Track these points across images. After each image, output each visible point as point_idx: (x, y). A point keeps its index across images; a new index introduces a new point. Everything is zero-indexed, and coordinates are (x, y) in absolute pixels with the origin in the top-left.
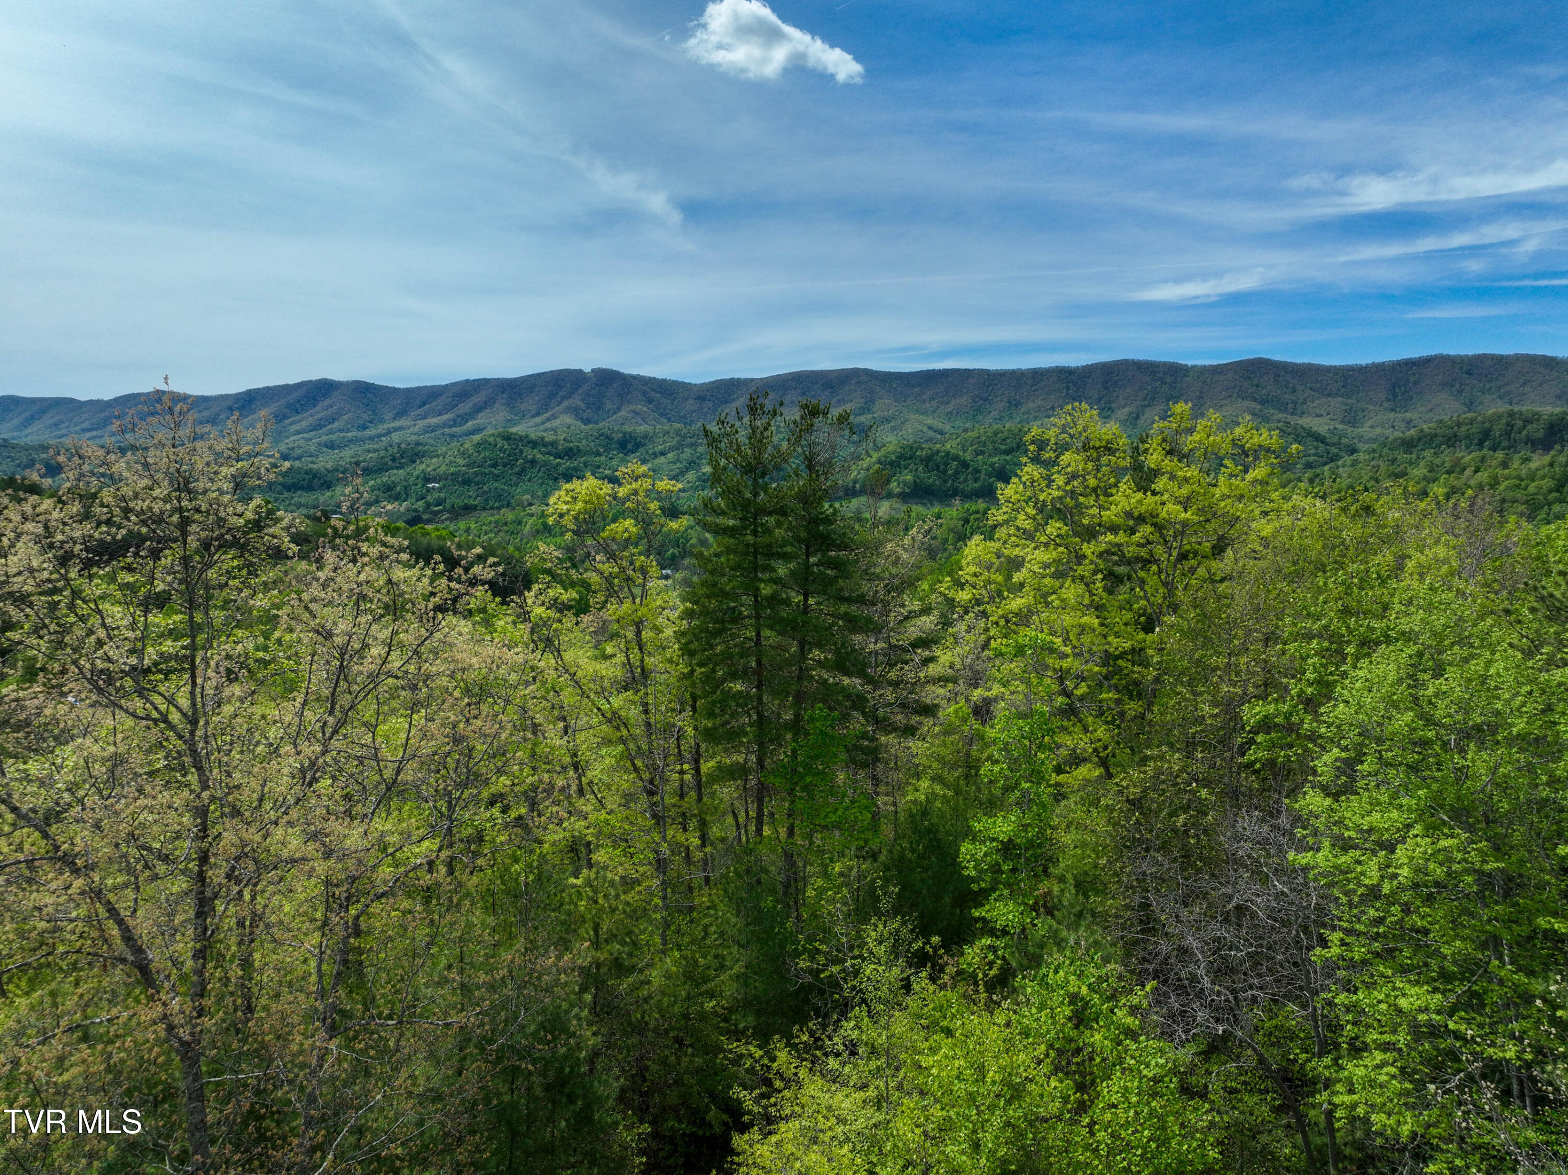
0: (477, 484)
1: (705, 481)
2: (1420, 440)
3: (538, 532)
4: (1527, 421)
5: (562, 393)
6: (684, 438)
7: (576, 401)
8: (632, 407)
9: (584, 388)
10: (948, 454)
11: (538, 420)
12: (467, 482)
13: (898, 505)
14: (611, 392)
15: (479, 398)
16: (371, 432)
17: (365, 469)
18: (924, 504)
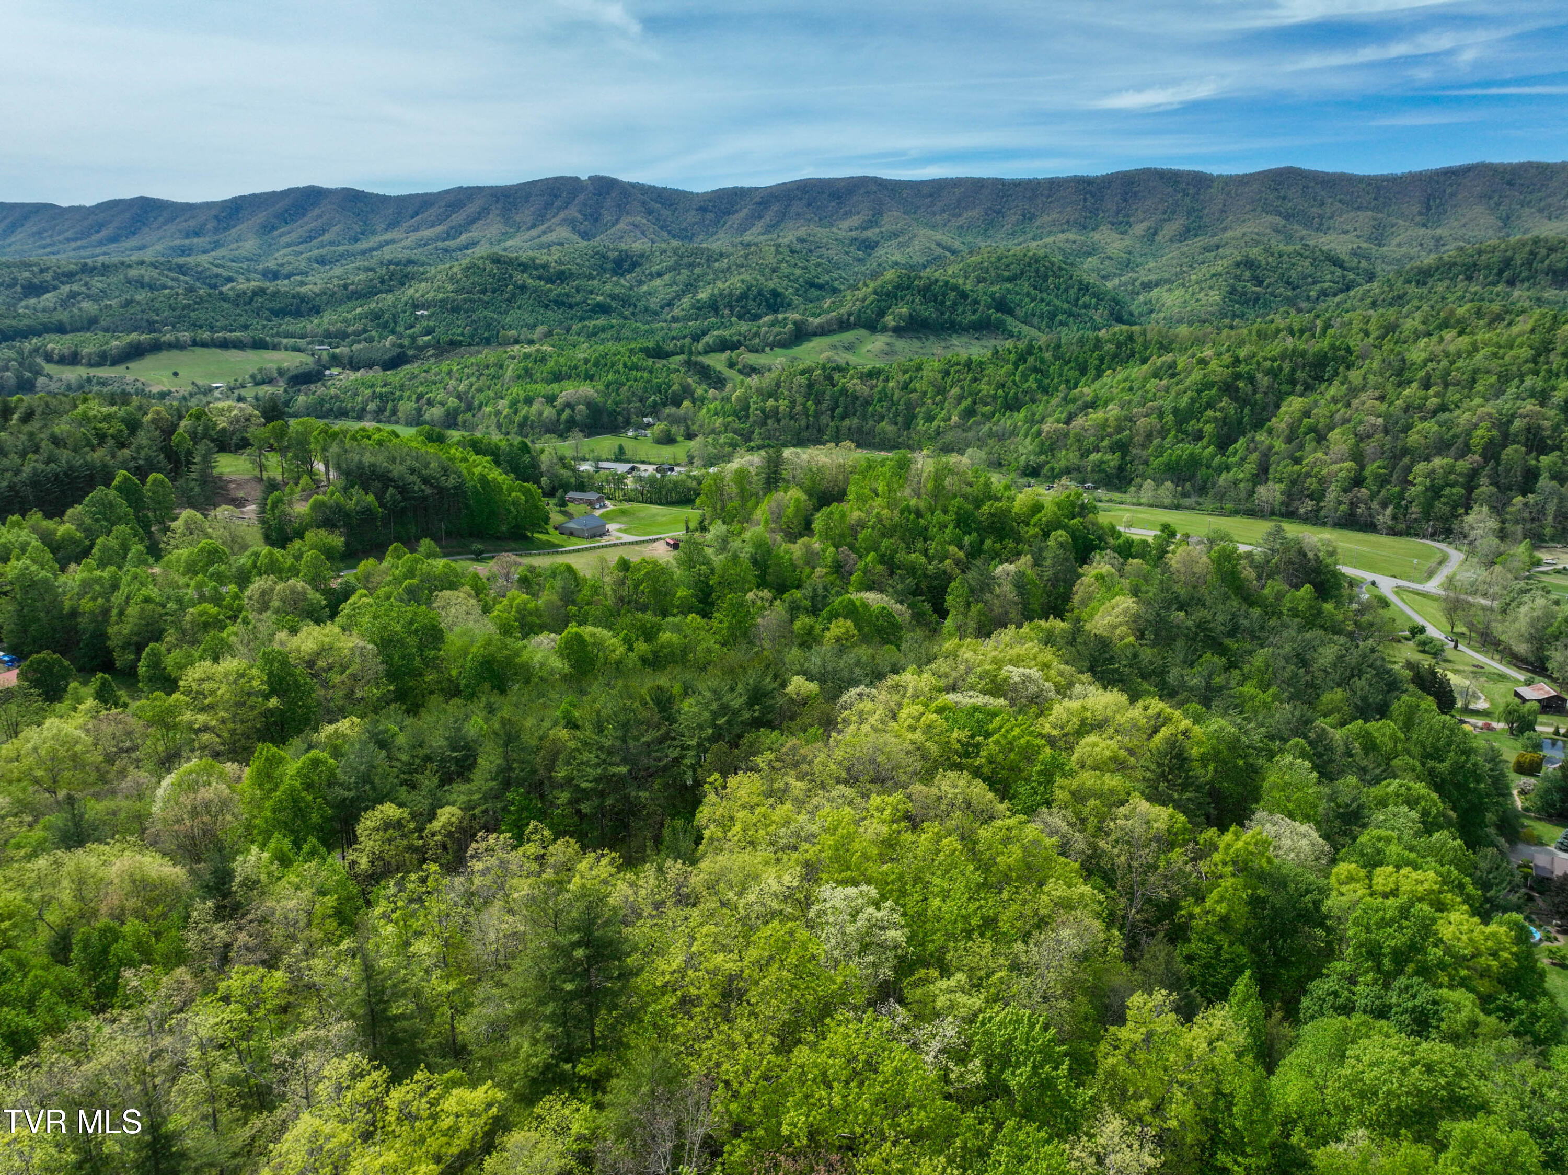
0: (466, 311)
1: (699, 309)
2: (1438, 268)
3: (519, 377)
4: (1552, 250)
5: (558, 203)
6: (681, 258)
7: (573, 212)
8: (631, 219)
9: (581, 197)
10: (946, 283)
11: (534, 233)
12: (456, 310)
13: (893, 340)
14: (609, 202)
15: (472, 208)
16: (364, 245)
17: (354, 292)
18: (919, 338)
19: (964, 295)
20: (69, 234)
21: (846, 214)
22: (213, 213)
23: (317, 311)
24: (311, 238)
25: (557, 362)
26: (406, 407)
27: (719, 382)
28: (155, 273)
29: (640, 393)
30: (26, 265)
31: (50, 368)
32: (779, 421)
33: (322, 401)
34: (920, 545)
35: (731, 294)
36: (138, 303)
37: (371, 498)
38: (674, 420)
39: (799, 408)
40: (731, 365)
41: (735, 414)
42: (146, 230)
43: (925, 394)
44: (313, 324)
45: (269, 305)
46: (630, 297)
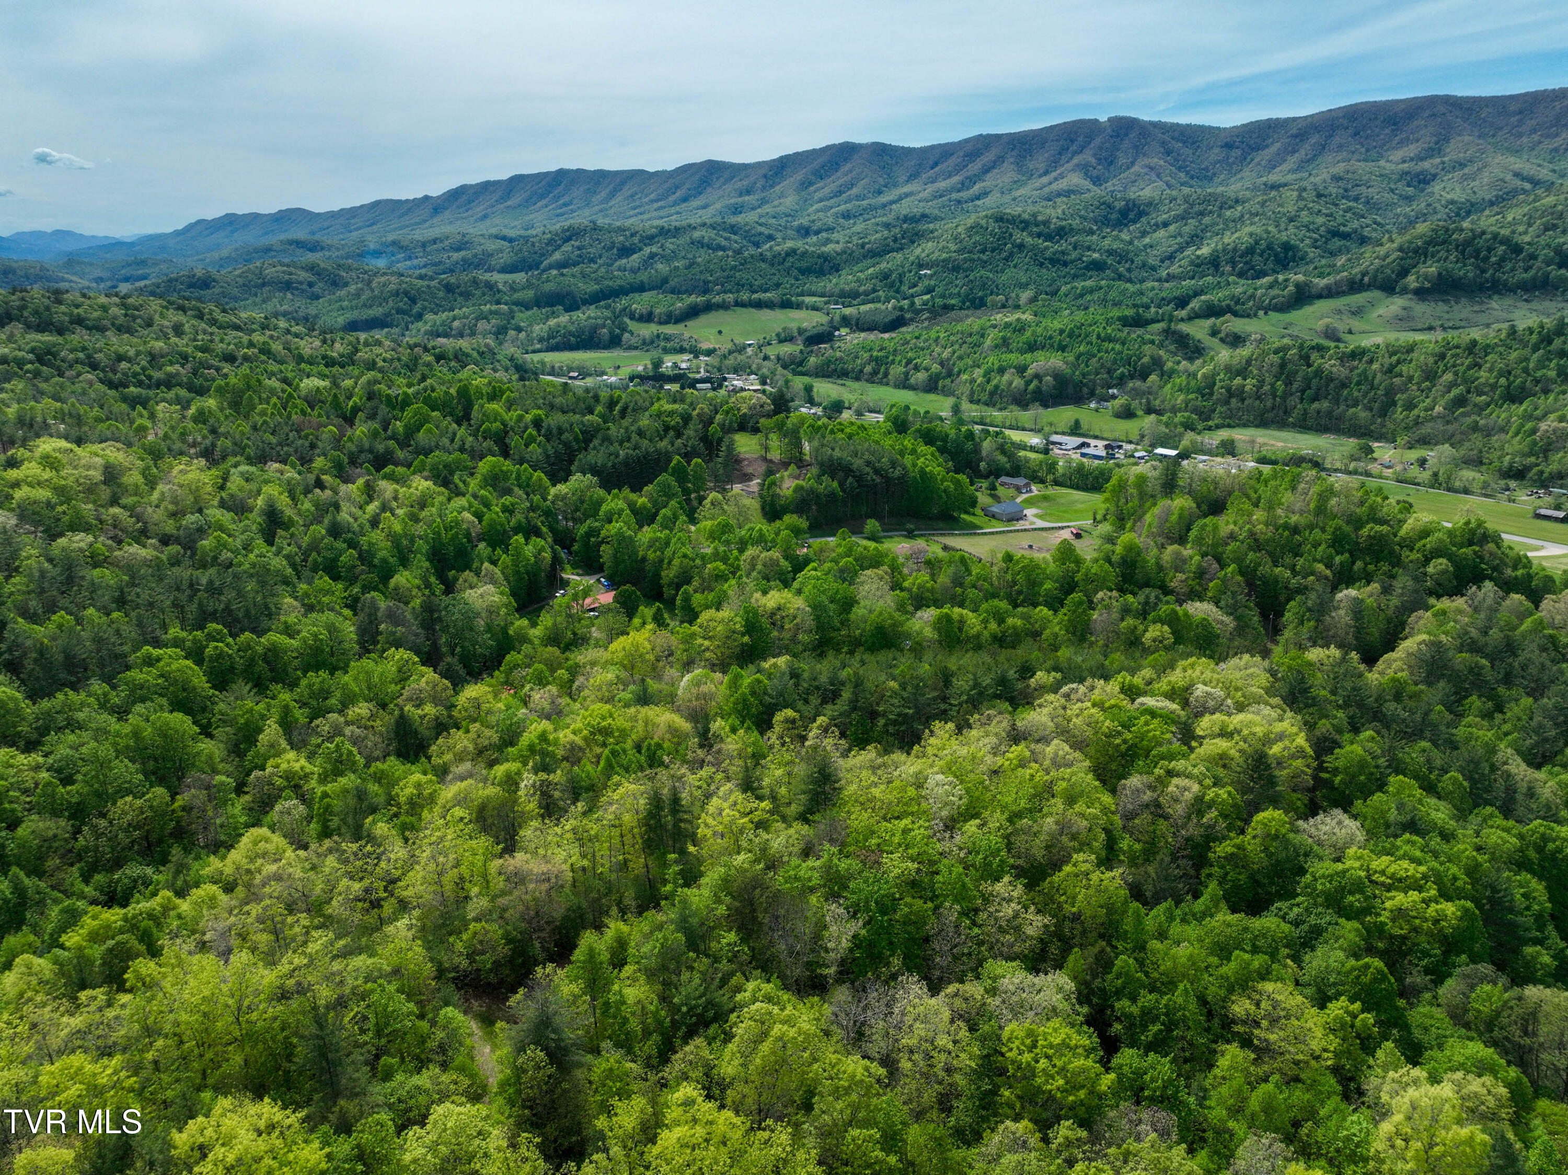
0: (965, 271)
1: (1198, 266)
3: (996, 346)
5: (1074, 147)
6: (1192, 206)
7: (1087, 156)
8: (1147, 161)
9: (1098, 141)
10: (1496, 235)
11: (1045, 180)
12: (956, 269)
13: (1412, 304)
14: (1126, 144)
15: (988, 157)
16: (883, 199)
17: (869, 251)
18: (1446, 301)
19: (1517, 249)
20: (652, 196)
21: (1401, 142)
22: (763, 171)
23: (836, 269)
24: (840, 193)
25: (1034, 332)
26: (897, 370)
27: (1194, 353)
28: (713, 234)
29: (1109, 364)
30: (621, 230)
31: (632, 325)
33: (829, 362)
34: (1288, 559)
35: (1235, 250)
37: (835, 484)
38: (1136, 393)
39: (1266, 388)
40: (1214, 333)
41: (1199, 391)
42: (709, 190)
43: (1411, 378)
44: (833, 283)
45: (798, 265)
46: (1128, 252)
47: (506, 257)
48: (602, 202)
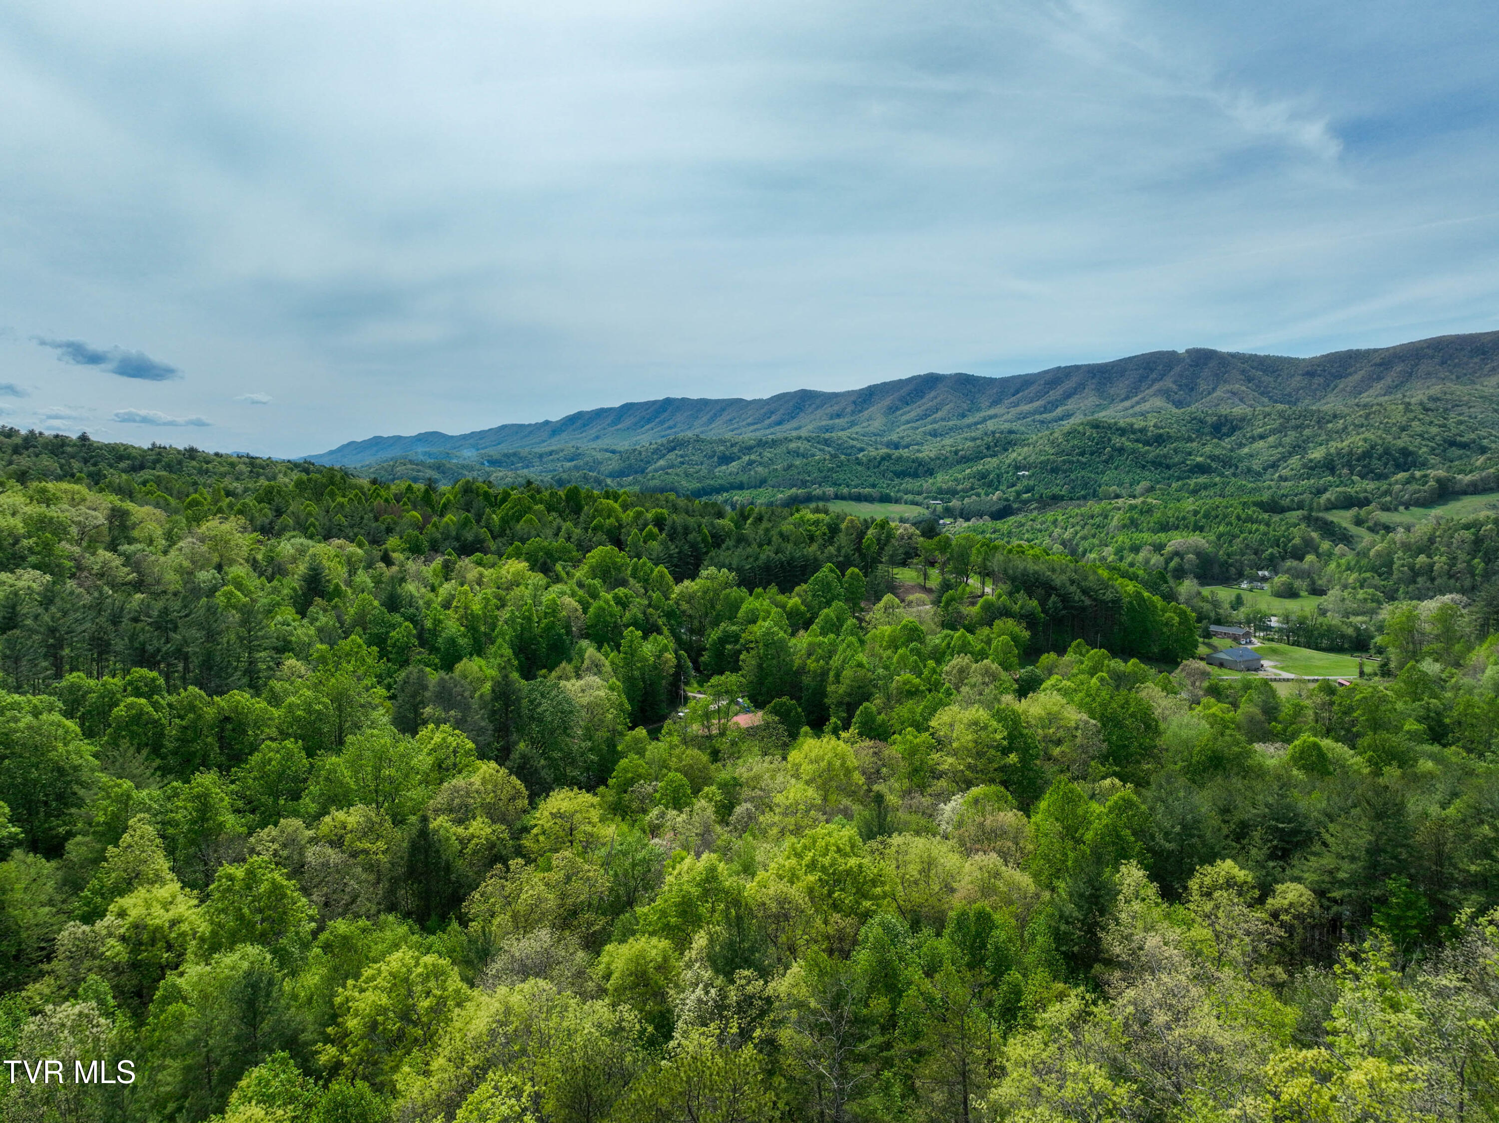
0: (1065, 472)
1: (1312, 468)
3: (1124, 526)
5: (1154, 375)
6: (1288, 420)
7: (1168, 383)
8: (1228, 387)
9: (1177, 369)
11: (1127, 404)
12: (1055, 470)
14: (1206, 372)
15: (1069, 385)
16: (969, 420)
17: (963, 457)
20: (749, 421)
22: (853, 398)
23: (931, 473)
24: (926, 416)
25: (1163, 513)
27: (1346, 538)
28: (807, 445)
29: (1255, 545)
30: (722, 442)
32: (1433, 580)
35: (1350, 453)
36: (796, 467)
37: (1035, 603)
38: (1296, 574)
40: (1359, 522)
42: (802, 414)
44: (927, 483)
45: (893, 468)
46: (1231, 458)
47: (614, 464)
48: (702, 426)
